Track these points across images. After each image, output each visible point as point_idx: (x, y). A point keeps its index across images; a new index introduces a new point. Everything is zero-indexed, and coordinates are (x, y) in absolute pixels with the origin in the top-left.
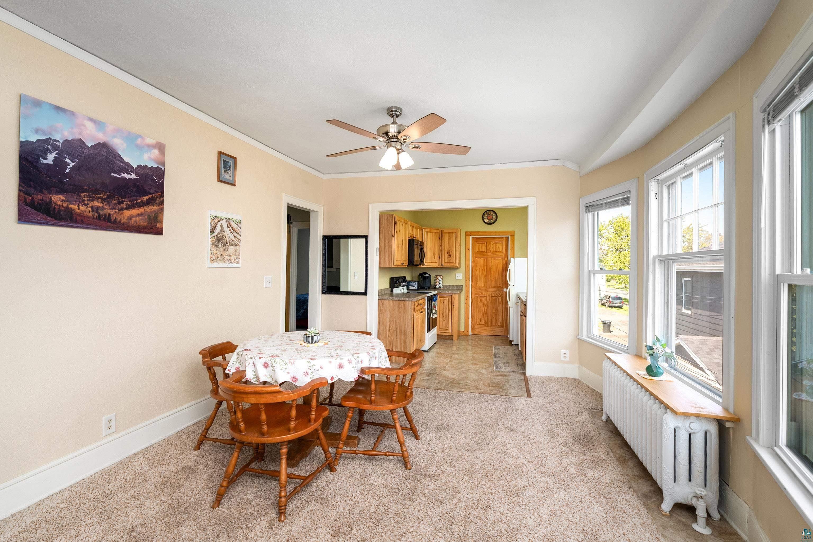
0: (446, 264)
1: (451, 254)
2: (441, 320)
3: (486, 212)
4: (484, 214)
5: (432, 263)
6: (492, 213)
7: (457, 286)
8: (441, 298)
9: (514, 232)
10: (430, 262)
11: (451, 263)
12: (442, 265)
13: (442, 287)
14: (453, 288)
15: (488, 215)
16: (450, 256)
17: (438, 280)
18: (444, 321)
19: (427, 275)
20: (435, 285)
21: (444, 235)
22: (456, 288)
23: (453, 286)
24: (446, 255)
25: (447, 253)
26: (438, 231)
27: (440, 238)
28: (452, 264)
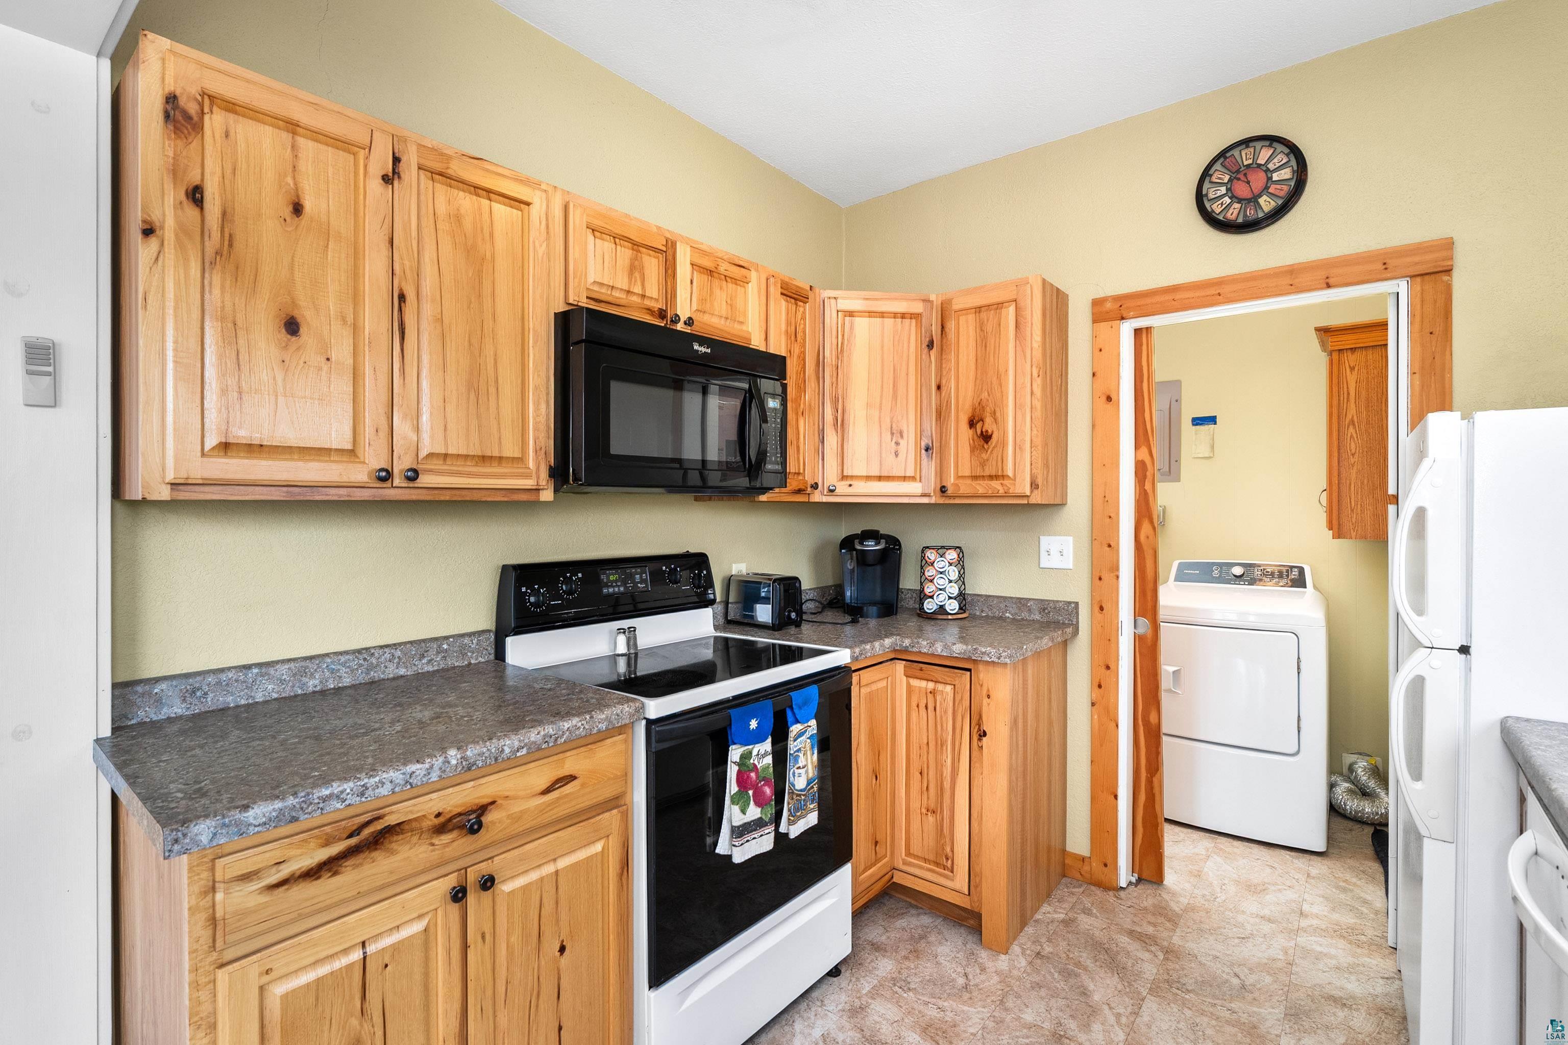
0: (966, 487)
1: (989, 425)
2: (915, 805)
3: (1223, 154)
4: (1206, 174)
5: (880, 478)
6: (1264, 155)
7: (1044, 606)
8: (915, 683)
9: (1448, 245)
10: (868, 478)
11: (991, 477)
12: (943, 490)
13: (952, 606)
14: (1025, 615)
15: (1238, 173)
16: (986, 437)
17: (930, 572)
18: (931, 819)
19: (871, 545)
20: (922, 596)
21: (951, 325)
22: (1037, 617)
23: (1021, 602)
24: (966, 434)
25: (972, 424)
26: (918, 308)
27: (930, 345)
28: (996, 484)
